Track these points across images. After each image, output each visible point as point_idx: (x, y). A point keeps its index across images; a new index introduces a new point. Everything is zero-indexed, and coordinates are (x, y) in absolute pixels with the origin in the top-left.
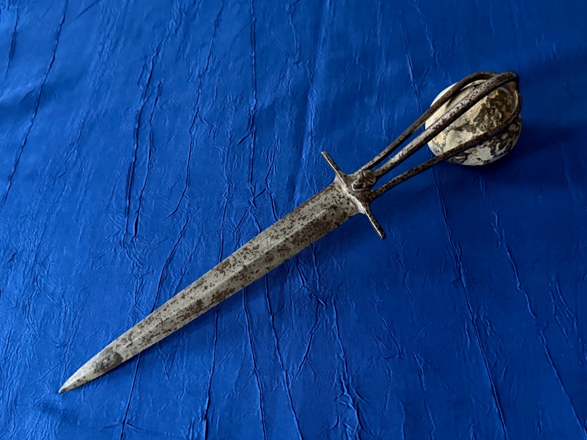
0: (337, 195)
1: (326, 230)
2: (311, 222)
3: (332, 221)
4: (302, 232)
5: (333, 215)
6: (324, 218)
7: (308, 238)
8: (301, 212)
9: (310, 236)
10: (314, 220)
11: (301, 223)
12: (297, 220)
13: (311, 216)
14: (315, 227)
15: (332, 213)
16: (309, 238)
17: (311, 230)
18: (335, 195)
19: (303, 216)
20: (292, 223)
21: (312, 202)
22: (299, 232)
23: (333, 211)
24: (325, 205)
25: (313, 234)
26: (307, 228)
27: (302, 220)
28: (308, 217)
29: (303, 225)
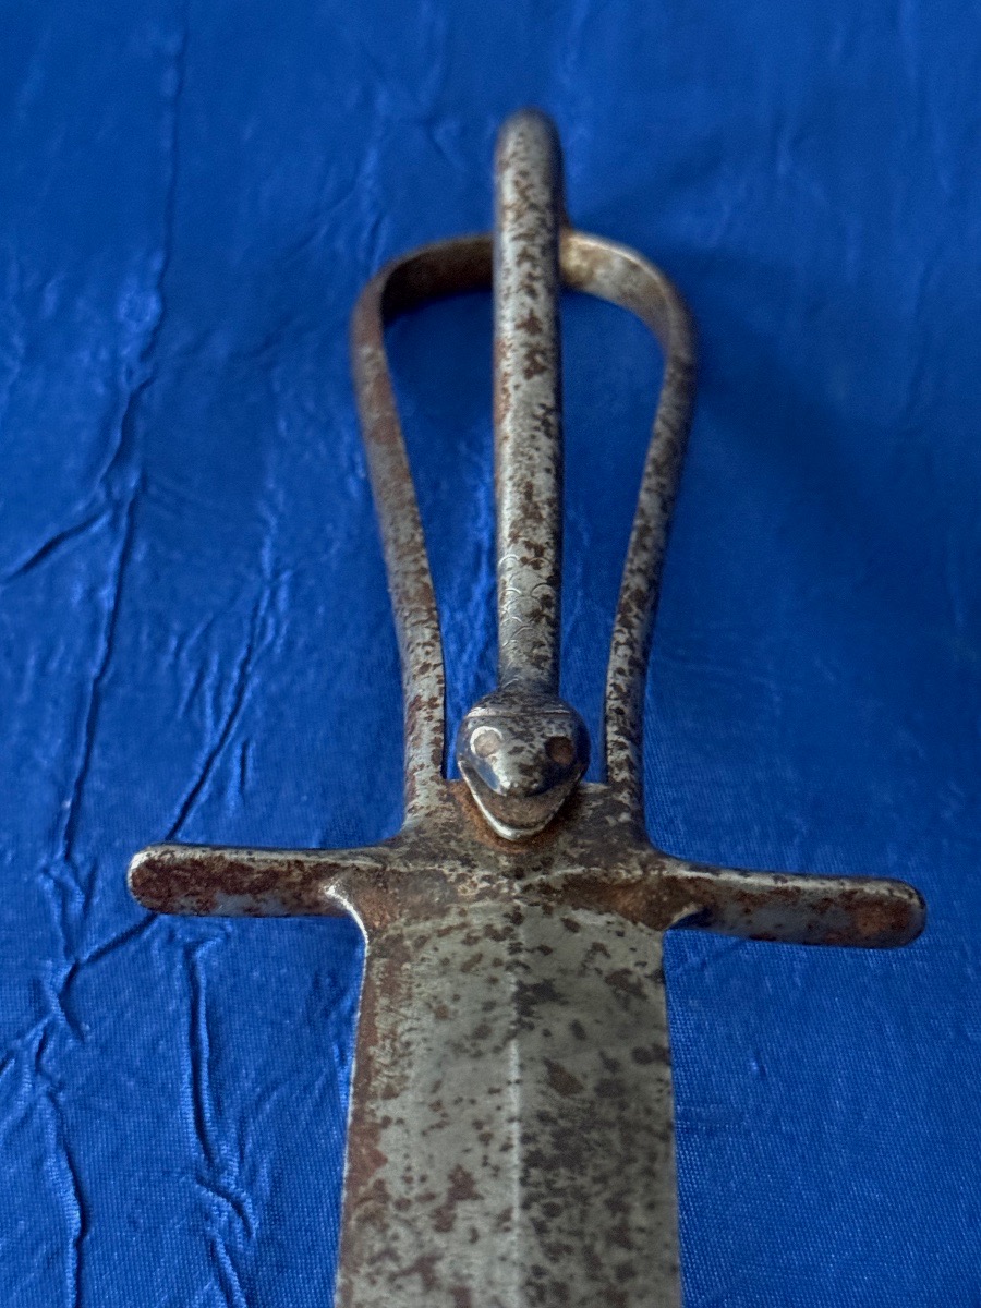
0: (470, 941)
1: (649, 1129)
2: (531, 1161)
3: (612, 1065)
4: (554, 1252)
5: (577, 1030)
6: (559, 1079)
7: (621, 1255)
8: (396, 1189)
9: (620, 1237)
10: (526, 1139)
11: (484, 1226)
12: (440, 1241)
13: (486, 1139)
14: (574, 1161)
15: (561, 1030)
16: (627, 1244)
17: (582, 1197)
18: (463, 953)
19: (441, 1187)
20: (430, 1283)
21: (390, 1094)
22: (538, 1271)
23: (558, 1019)
24: (482, 1032)
25: (616, 1205)
26: (552, 1211)
27: (464, 1209)
28: (472, 1163)
29: (506, 1216)
